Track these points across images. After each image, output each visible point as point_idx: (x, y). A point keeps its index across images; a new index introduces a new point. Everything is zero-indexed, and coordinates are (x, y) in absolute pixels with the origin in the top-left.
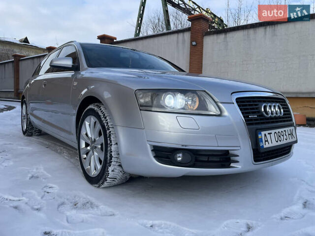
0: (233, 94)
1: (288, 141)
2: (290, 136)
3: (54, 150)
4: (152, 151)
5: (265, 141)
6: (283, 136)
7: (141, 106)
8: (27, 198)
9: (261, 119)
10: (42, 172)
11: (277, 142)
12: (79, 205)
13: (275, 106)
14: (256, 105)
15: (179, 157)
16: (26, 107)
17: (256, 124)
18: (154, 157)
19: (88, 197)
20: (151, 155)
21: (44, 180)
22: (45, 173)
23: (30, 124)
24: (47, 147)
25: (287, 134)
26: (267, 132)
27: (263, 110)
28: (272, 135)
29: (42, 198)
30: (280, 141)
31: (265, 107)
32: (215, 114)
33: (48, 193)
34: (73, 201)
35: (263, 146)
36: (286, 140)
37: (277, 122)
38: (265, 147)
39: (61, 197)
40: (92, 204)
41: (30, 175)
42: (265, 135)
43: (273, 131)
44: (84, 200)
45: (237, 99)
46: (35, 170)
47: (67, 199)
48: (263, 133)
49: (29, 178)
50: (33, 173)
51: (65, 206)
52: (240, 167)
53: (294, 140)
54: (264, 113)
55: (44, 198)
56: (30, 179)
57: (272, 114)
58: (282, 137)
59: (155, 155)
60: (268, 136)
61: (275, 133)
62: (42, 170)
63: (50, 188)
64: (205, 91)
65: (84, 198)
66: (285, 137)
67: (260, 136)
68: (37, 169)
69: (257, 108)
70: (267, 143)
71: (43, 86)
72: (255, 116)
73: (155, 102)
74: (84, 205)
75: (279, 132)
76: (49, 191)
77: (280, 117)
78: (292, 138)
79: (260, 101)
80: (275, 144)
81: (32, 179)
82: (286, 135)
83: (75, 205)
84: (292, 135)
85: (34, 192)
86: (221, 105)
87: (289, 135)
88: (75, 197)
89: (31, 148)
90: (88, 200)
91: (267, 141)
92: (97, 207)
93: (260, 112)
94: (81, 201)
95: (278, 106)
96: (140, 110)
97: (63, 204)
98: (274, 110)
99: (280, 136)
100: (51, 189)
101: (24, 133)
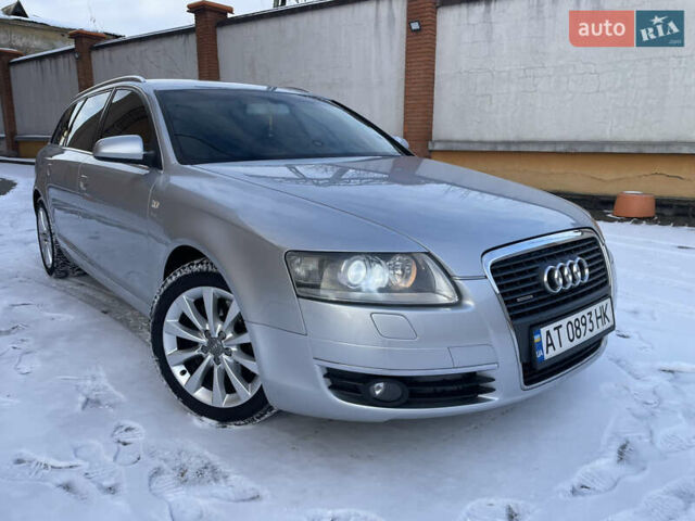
0: (486, 255)
1: (596, 331)
2: (600, 320)
3: (121, 321)
4: (325, 376)
5: (548, 345)
6: (585, 324)
7: (299, 285)
8: (85, 460)
9: (541, 301)
10: (105, 388)
11: (571, 341)
12: (190, 475)
13: (571, 266)
14: (531, 271)
15: (379, 388)
16: (48, 218)
17: (531, 313)
18: (329, 388)
19: (206, 453)
20: (324, 384)
21: (111, 410)
22: (111, 388)
23: (59, 254)
24: (105, 312)
25: (594, 319)
26: (551, 327)
27: (545, 279)
28: (563, 331)
29: (115, 458)
30: (579, 337)
31: (551, 273)
32: (448, 302)
33: (125, 444)
34: (178, 464)
35: (543, 356)
36: (591, 331)
37: (575, 298)
38: (547, 357)
39: (152, 455)
40: (214, 470)
41: (82, 399)
42: (548, 333)
43: (564, 322)
44: (199, 461)
45: (492, 265)
46: (89, 382)
47: (166, 461)
48: (543, 331)
49: (80, 406)
50: (86, 391)
51: (163, 477)
52: (496, 399)
53: (608, 325)
54: (548, 286)
55: (120, 460)
56: (83, 408)
57: (565, 283)
58: (582, 328)
59: (330, 384)
60: (554, 334)
61: (570, 323)
62: (104, 382)
63: (127, 430)
64: (429, 254)
65: (198, 457)
66: (589, 326)
67: (537, 339)
68: (94, 378)
69: (534, 279)
70: (551, 348)
71: (82, 186)
72: (528, 297)
73: (326, 274)
74: (200, 473)
75: (577, 319)
76: (127, 441)
77: (581, 286)
78: (604, 323)
79: (543, 259)
80: (567, 345)
81: (88, 407)
82: (591, 321)
83: (182, 475)
84: (605, 315)
85: (96, 444)
86: (460, 283)
87: (598, 318)
88: (179, 454)
89: (72, 317)
90: (206, 461)
91: (552, 344)
92: (225, 477)
93: (541, 285)
94: (194, 465)
95: (580, 264)
96: (298, 296)
97: (158, 472)
98: (569, 273)
99: (578, 328)
100: (129, 433)
101: (50, 271)
